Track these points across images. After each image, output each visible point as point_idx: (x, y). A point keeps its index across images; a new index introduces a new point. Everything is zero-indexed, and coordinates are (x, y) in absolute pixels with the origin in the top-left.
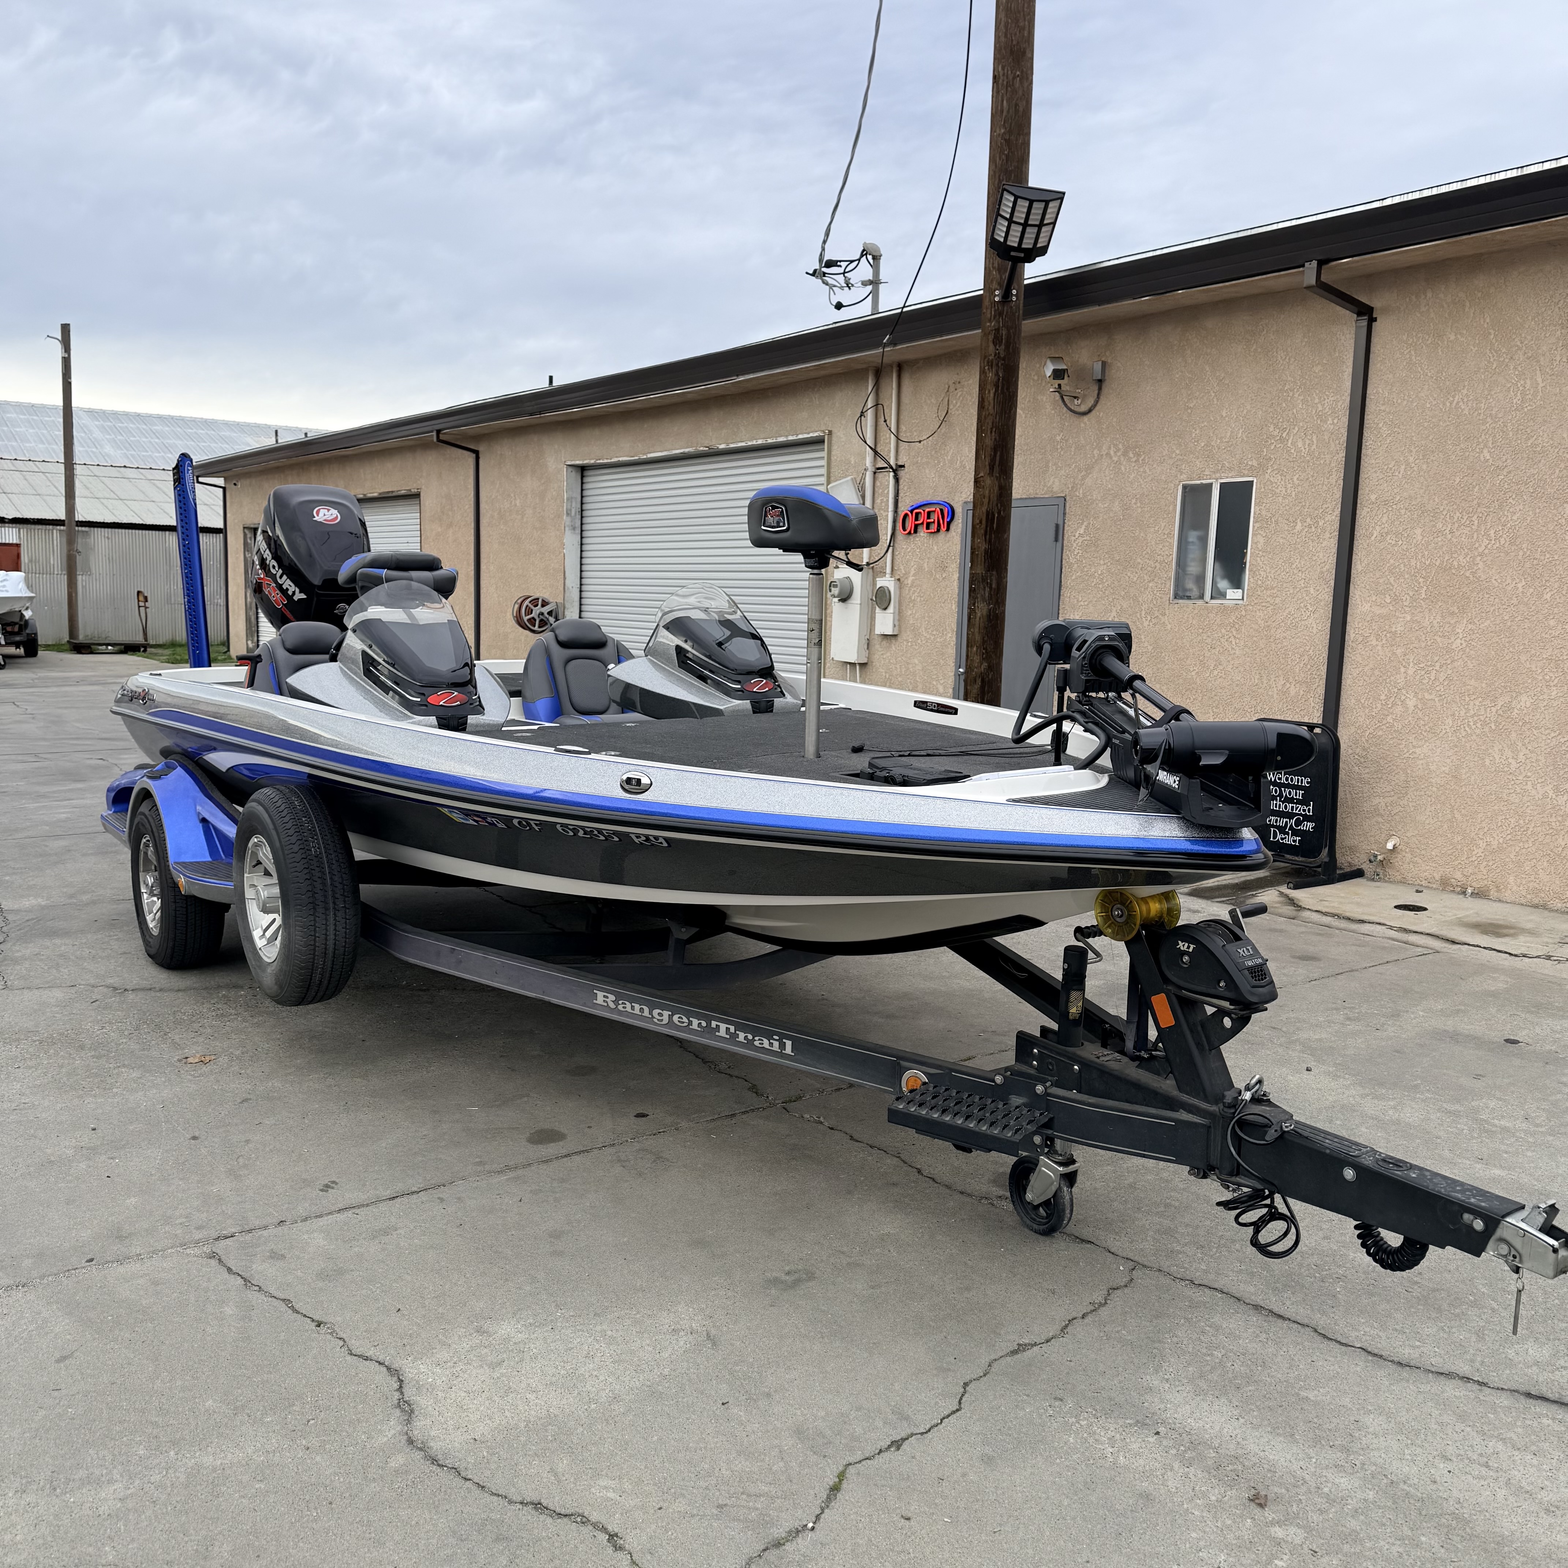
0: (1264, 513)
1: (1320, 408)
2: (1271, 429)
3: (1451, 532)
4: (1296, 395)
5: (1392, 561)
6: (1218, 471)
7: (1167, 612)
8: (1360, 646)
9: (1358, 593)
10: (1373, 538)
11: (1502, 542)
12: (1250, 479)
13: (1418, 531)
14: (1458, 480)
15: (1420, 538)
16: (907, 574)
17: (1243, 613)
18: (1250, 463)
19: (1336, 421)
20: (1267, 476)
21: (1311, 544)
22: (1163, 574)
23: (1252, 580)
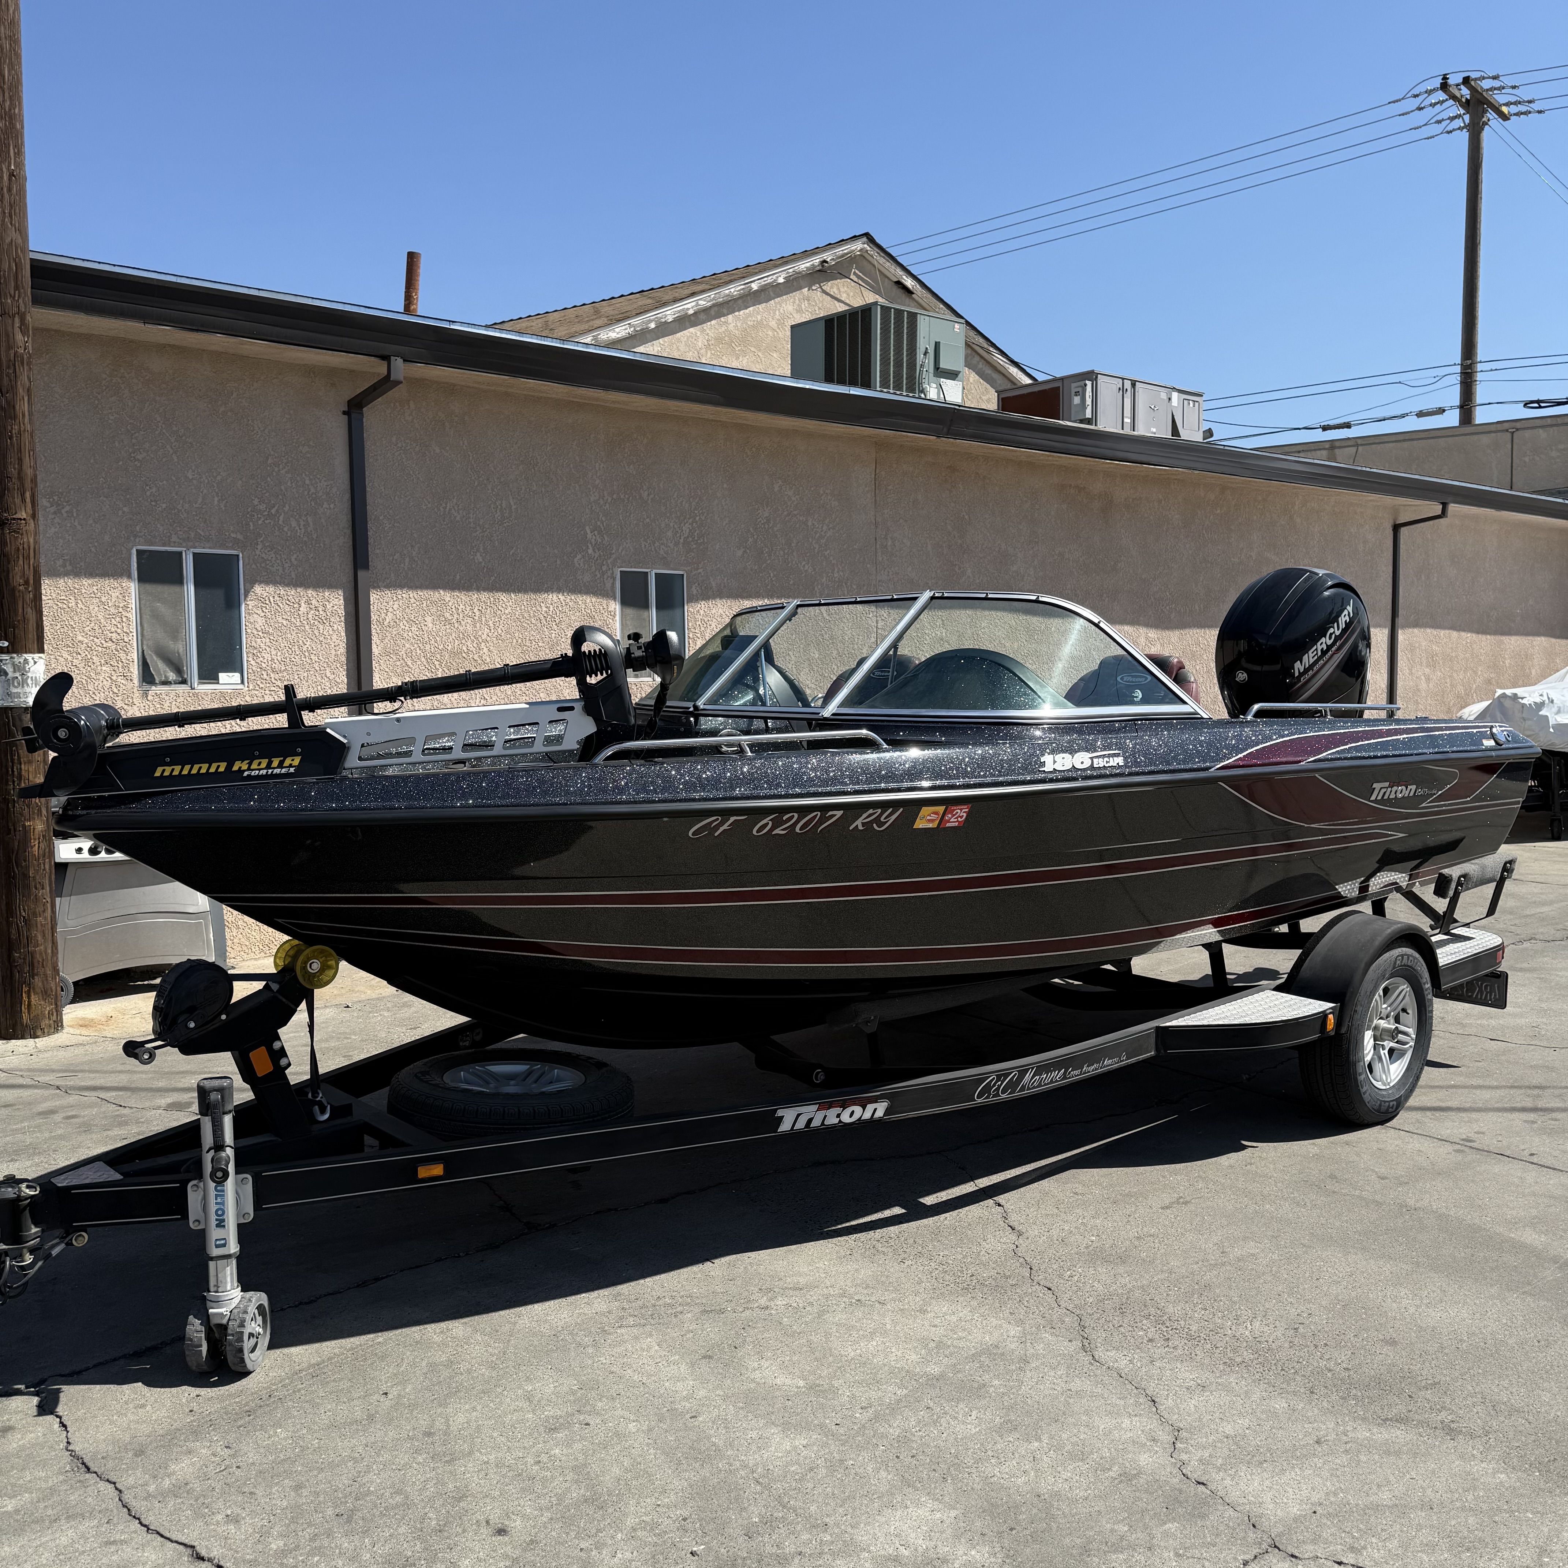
0: (258, 591)
4: (283, 472)
6: (188, 539)
12: (235, 553)
14: (458, 576)
17: (248, 698)
18: (233, 535)
19: (332, 506)
20: (258, 552)
21: (321, 627)
22: (122, 655)
23: (253, 662)
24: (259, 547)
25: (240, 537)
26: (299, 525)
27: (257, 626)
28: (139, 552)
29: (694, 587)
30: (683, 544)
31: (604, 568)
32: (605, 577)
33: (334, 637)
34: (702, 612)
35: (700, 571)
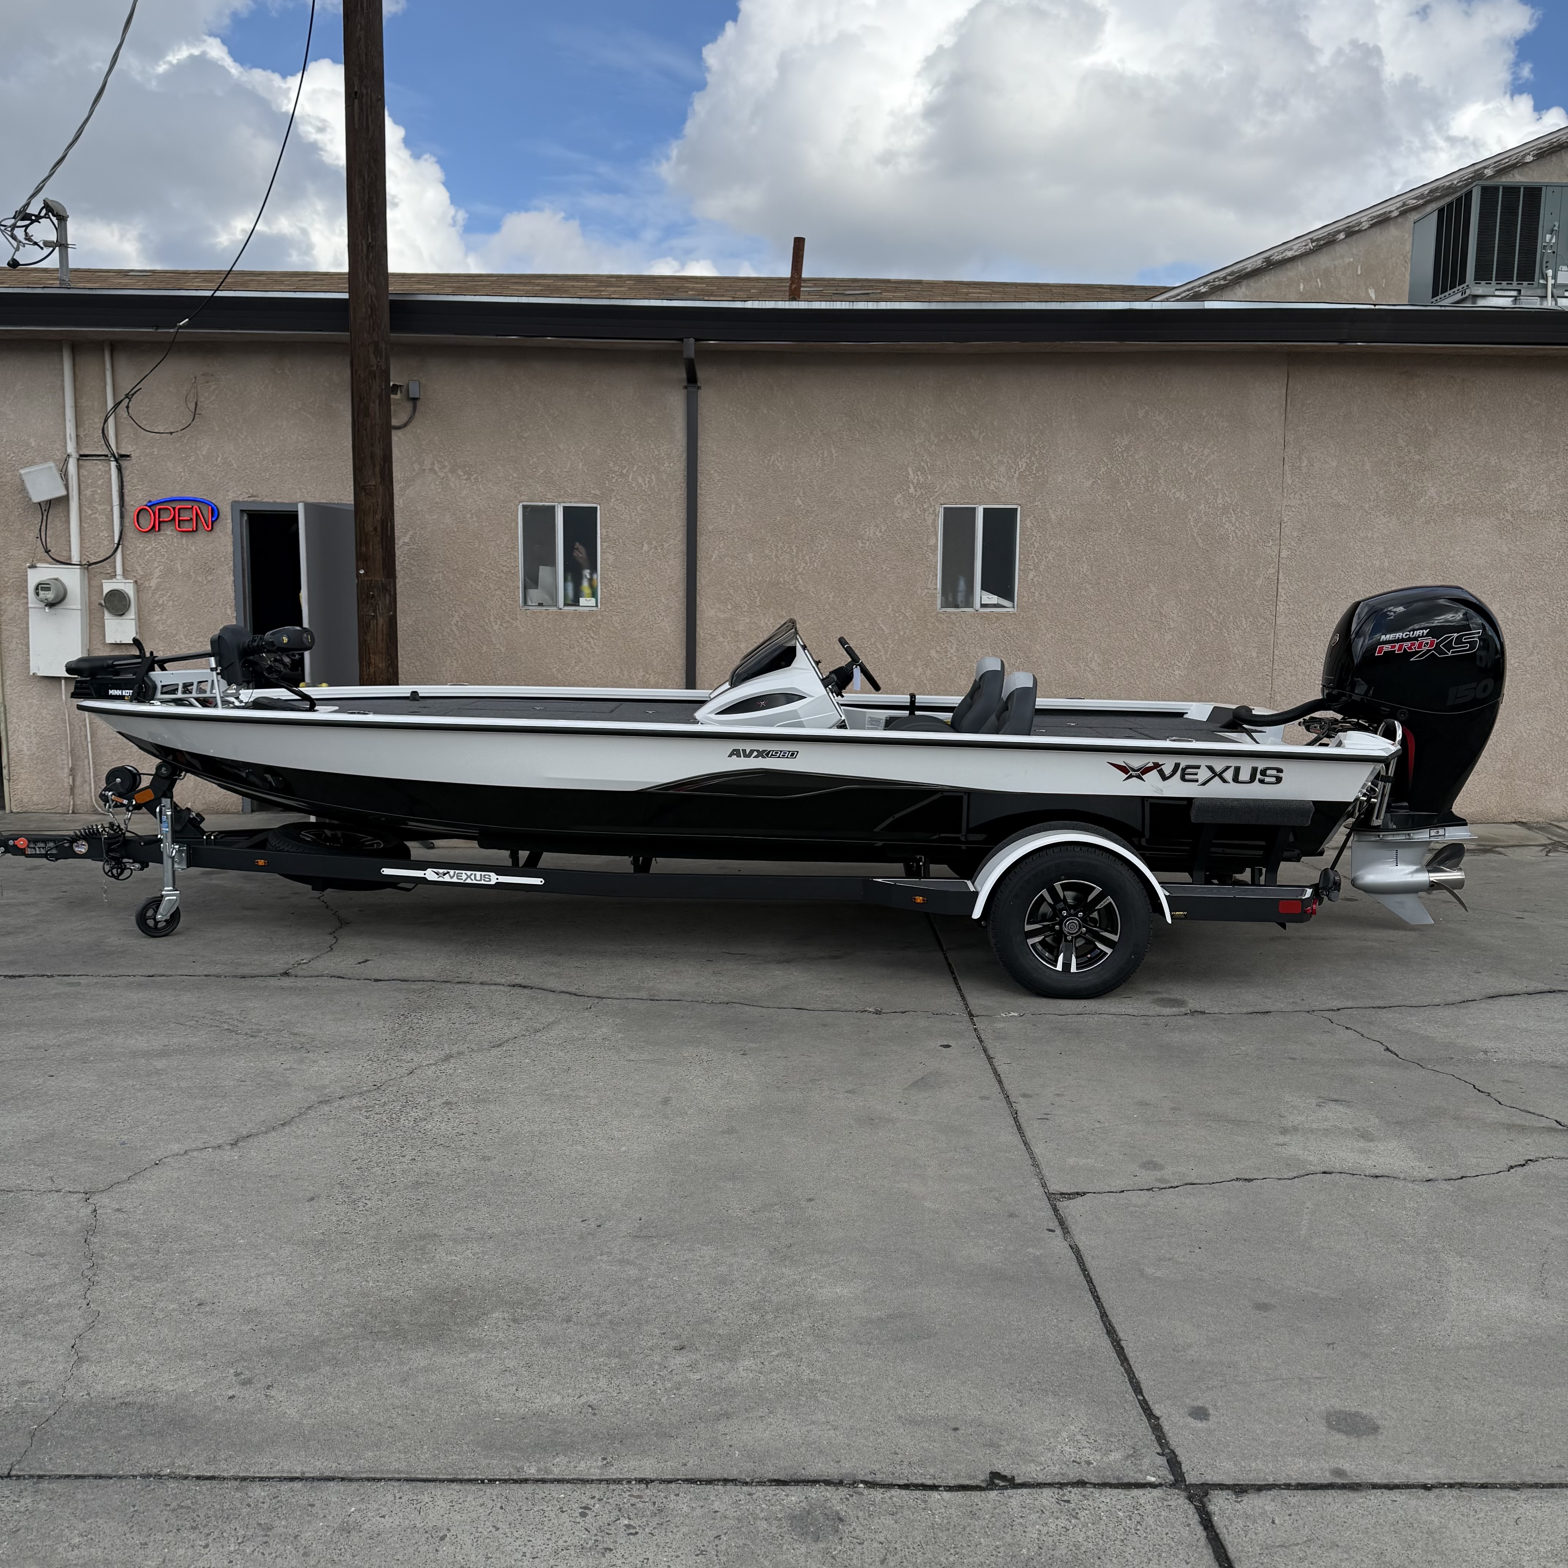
0: (611, 535)
1: (657, 453)
2: (611, 465)
3: (776, 556)
4: (633, 440)
5: (730, 578)
6: (560, 496)
7: (519, 617)
8: (709, 643)
9: (703, 602)
10: (713, 559)
11: (816, 565)
12: (594, 505)
13: (750, 555)
14: (778, 518)
15: (751, 560)
16: (148, 576)
17: (600, 617)
18: (593, 492)
19: (672, 465)
20: (611, 504)
21: (659, 562)
22: (510, 583)
23: (605, 590)
24: (613, 500)
25: (598, 492)
26: (644, 481)
27: (609, 562)
28: (524, 507)
29: (1028, 520)
30: (1018, 479)
31: (925, 506)
32: (926, 514)
33: (669, 571)
34: (1037, 545)
35: (1036, 504)
